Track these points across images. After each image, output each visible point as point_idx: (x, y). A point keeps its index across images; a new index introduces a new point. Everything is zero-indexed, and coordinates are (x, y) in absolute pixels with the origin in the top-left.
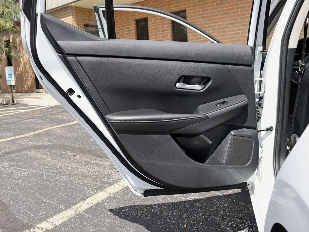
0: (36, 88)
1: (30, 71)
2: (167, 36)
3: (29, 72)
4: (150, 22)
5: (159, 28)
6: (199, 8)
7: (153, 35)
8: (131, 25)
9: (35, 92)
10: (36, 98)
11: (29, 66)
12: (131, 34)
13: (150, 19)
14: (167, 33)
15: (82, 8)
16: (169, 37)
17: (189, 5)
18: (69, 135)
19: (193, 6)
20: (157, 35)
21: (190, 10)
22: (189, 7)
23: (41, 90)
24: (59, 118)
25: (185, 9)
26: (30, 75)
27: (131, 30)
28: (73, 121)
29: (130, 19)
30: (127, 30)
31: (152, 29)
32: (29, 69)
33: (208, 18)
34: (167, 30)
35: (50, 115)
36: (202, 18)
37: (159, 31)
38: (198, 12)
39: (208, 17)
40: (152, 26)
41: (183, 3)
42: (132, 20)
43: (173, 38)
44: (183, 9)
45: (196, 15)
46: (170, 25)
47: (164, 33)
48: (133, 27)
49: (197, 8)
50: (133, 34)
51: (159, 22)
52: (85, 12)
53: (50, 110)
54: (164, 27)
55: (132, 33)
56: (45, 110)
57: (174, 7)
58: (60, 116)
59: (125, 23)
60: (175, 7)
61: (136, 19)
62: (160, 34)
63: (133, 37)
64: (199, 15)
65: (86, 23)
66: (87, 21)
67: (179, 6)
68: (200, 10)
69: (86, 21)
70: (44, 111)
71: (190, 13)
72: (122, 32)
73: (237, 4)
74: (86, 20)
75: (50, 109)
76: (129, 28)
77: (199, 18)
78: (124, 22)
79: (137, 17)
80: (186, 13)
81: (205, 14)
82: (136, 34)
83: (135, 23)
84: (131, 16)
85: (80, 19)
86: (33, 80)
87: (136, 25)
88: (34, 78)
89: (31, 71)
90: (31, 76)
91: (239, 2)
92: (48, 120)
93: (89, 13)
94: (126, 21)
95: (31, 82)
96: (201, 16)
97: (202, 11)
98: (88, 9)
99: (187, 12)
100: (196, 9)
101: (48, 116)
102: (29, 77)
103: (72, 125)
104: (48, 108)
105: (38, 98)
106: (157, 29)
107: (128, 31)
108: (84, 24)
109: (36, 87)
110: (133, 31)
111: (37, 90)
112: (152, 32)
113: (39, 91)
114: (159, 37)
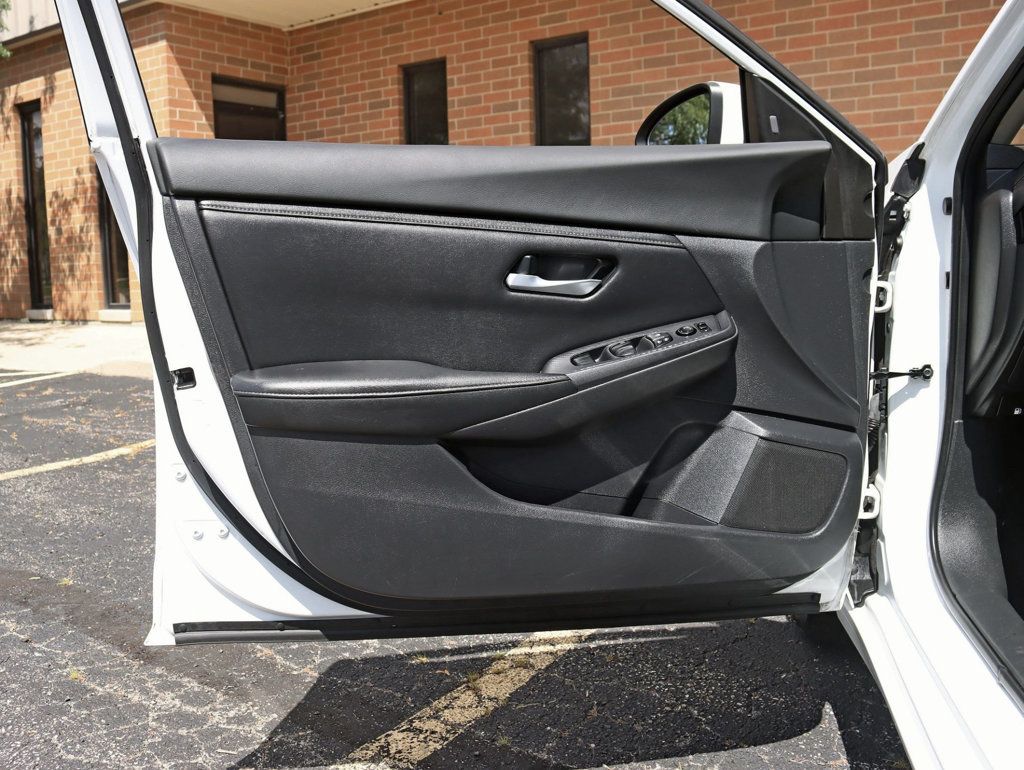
0: (30, 304)
1: (11, 241)
2: (515, 129)
3: (7, 246)
4: (455, 77)
5: (488, 98)
6: (637, 29)
7: (463, 124)
8: (385, 83)
9: (27, 319)
10: (20, 341)
11: (8, 219)
12: (383, 119)
13: (455, 64)
14: (516, 118)
15: (204, 14)
16: (520, 133)
17: (599, 16)
18: (62, 516)
19: (614, 20)
20: (478, 122)
21: (605, 34)
22: (601, 23)
23: (48, 314)
24: (63, 428)
25: (583, 30)
26: (10, 257)
27: (386, 104)
28: (110, 447)
29: (383, 63)
30: (370, 104)
31: (462, 103)
32: (9, 234)
33: (669, 67)
34: (514, 106)
35: (32, 413)
36: (649, 64)
37: (486, 110)
38: (631, 42)
39: (670, 61)
40: (459, 92)
41: (577, 8)
42: (389, 67)
43: (536, 135)
44: (578, 30)
45: (626, 54)
46: (528, 87)
47: (506, 119)
48: (391, 90)
49: (628, 27)
50: (391, 119)
51: (488, 76)
52: (216, 32)
53: (50, 391)
54: (506, 96)
55: (389, 114)
56: (28, 393)
57: (544, 21)
58: (68, 423)
59: (363, 77)
60: (548, 23)
61: (405, 62)
62: (489, 121)
63: (391, 128)
64: (637, 53)
65: (217, 72)
66: (226, 64)
67: (562, 18)
68: (642, 34)
69: (218, 64)
70: (24, 395)
71: (604, 46)
72: (351, 110)
73: (781, 18)
74: (219, 59)
75: (46, 389)
76: (378, 94)
77: (638, 65)
78: (359, 73)
79: (408, 56)
80: (588, 45)
81: (660, 49)
82: (402, 118)
83: (401, 76)
84: (387, 52)
85: (198, 56)
86: (20, 273)
87: (401, 87)
88: (23, 269)
89: (14, 243)
90: (14, 260)
91: (787, 11)
92: (14, 436)
93: (232, 36)
94: (366, 71)
95: (15, 281)
96: (643, 59)
97: (647, 39)
98: (230, 20)
99: (591, 42)
100: (626, 30)
101: (26, 418)
102: (5, 264)
103: (99, 466)
104: (45, 384)
105: (28, 342)
106: (478, 100)
107: (372, 106)
108: (209, 72)
109: (29, 299)
110: (391, 108)
111: (35, 313)
112: (459, 114)
113: (40, 318)
114: (485, 133)
